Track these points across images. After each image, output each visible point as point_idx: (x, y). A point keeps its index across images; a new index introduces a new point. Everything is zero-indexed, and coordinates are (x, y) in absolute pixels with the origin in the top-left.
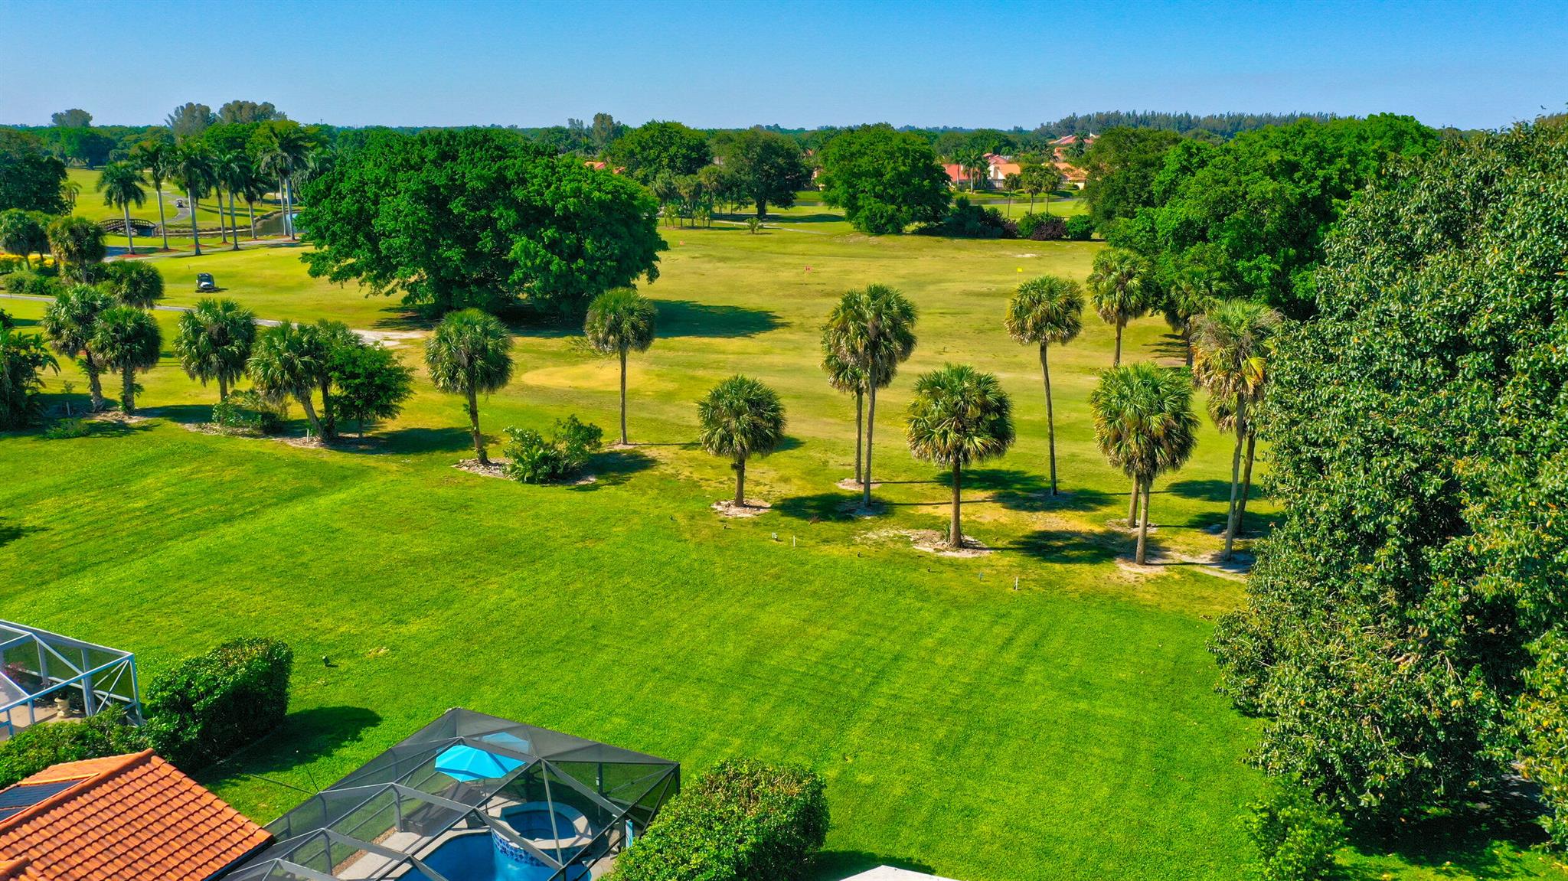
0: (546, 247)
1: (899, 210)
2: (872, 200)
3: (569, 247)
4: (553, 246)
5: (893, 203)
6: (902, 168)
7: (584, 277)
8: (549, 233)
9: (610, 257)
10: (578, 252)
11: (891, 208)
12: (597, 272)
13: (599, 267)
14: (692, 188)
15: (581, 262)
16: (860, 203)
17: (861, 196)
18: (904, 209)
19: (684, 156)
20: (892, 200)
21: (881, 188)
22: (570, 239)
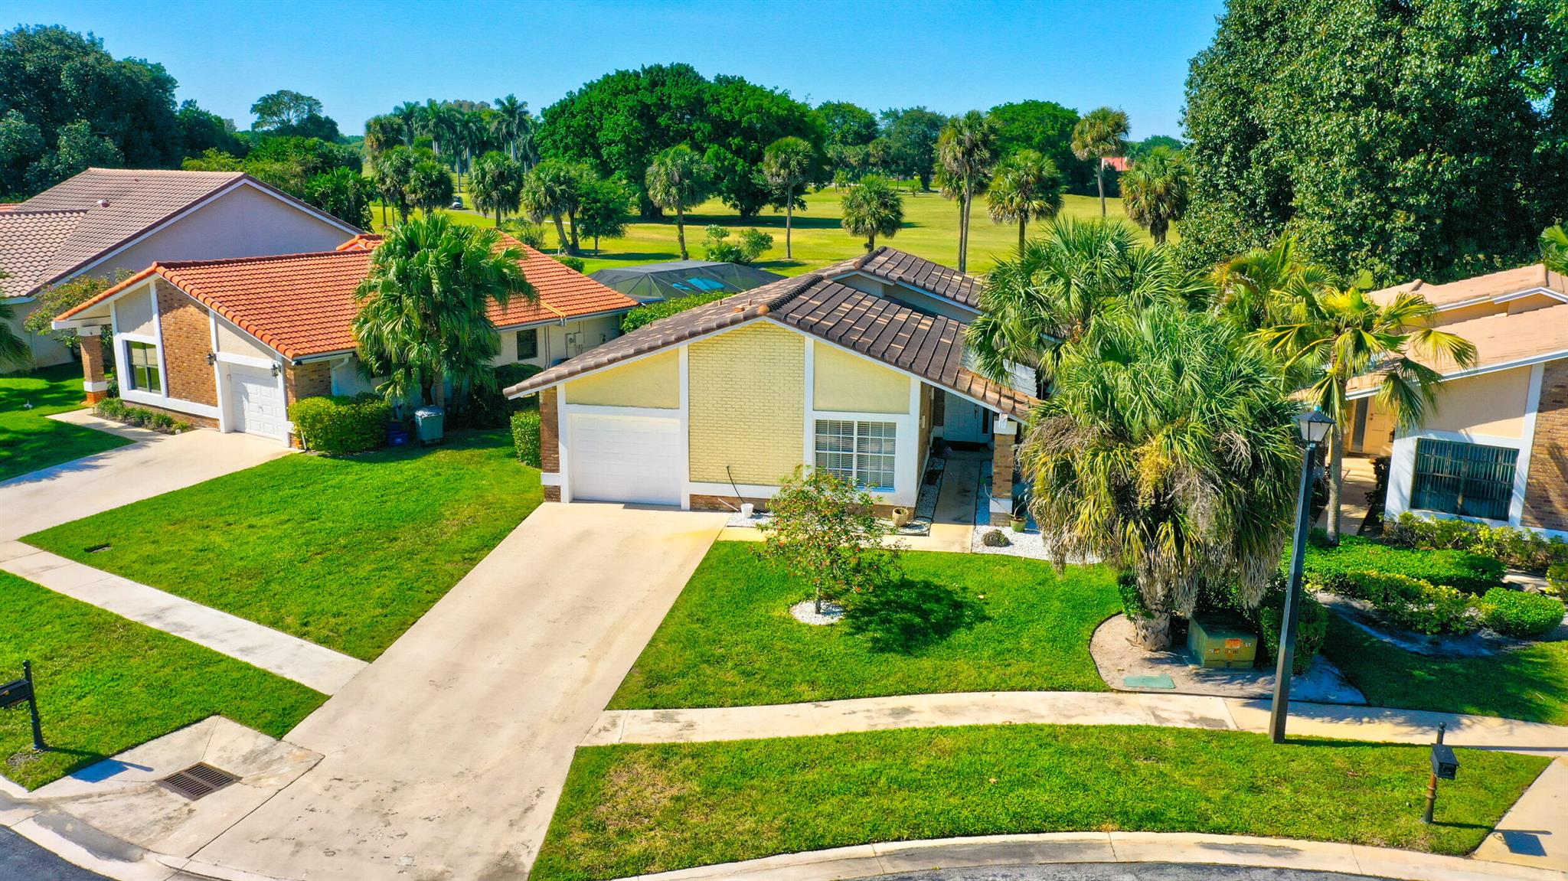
0: (732, 152)
4: (738, 152)
8: (736, 141)
14: (861, 157)
19: (856, 133)
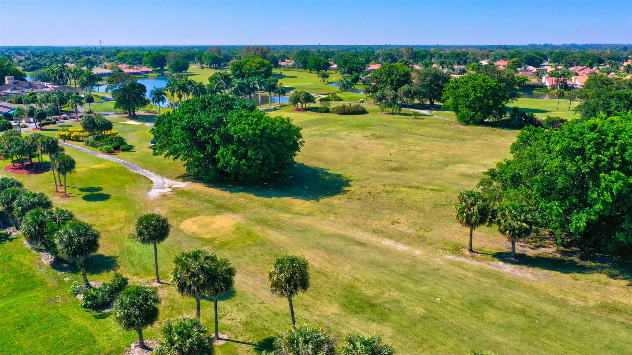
1: (476, 113)
2: (464, 108)
3: (241, 153)
4: (233, 153)
5: (474, 111)
6: (479, 95)
7: (245, 167)
8: (232, 147)
9: (259, 159)
10: (245, 156)
11: (472, 113)
12: (252, 166)
13: (253, 163)
14: (392, 97)
15: (244, 161)
16: (459, 109)
17: (459, 106)
18: (479, 113)
19: (398, 80)
20: (474, 109)
21: (469, 103)
22: (242, 150)
